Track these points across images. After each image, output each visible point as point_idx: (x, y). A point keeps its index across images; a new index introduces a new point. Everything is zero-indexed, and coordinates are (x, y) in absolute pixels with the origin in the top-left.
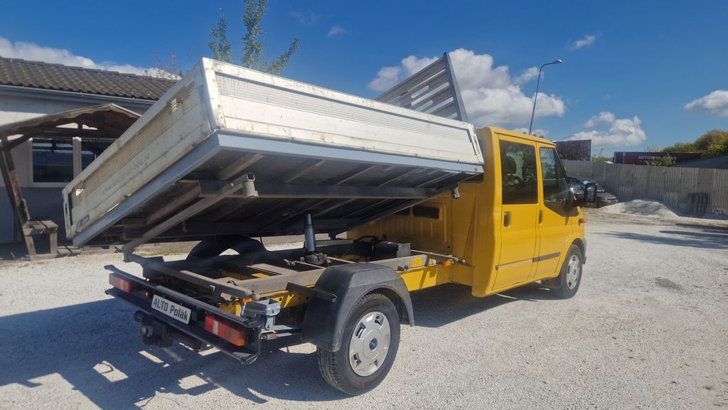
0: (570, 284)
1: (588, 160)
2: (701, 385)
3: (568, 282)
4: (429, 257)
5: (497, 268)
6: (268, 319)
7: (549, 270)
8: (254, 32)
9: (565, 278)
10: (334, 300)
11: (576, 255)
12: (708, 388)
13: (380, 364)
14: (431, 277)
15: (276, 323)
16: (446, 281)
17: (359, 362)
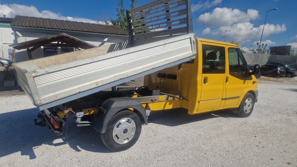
0: (246, 111)
1: (289, 55)
2: (286, 162)
3: (245, 110)
4: (168, 96)
5: (199, 102)
6: (78, 119)
7: (234, 104)
8: (134, 3)
9: (243, 108)
10: (105, 112)
11: (251, 98)
12: (289, 164)
13: (130, 140)
14: (169, 105)
15: (82, 120)
16: (179, 107)
17: (118, 138)
